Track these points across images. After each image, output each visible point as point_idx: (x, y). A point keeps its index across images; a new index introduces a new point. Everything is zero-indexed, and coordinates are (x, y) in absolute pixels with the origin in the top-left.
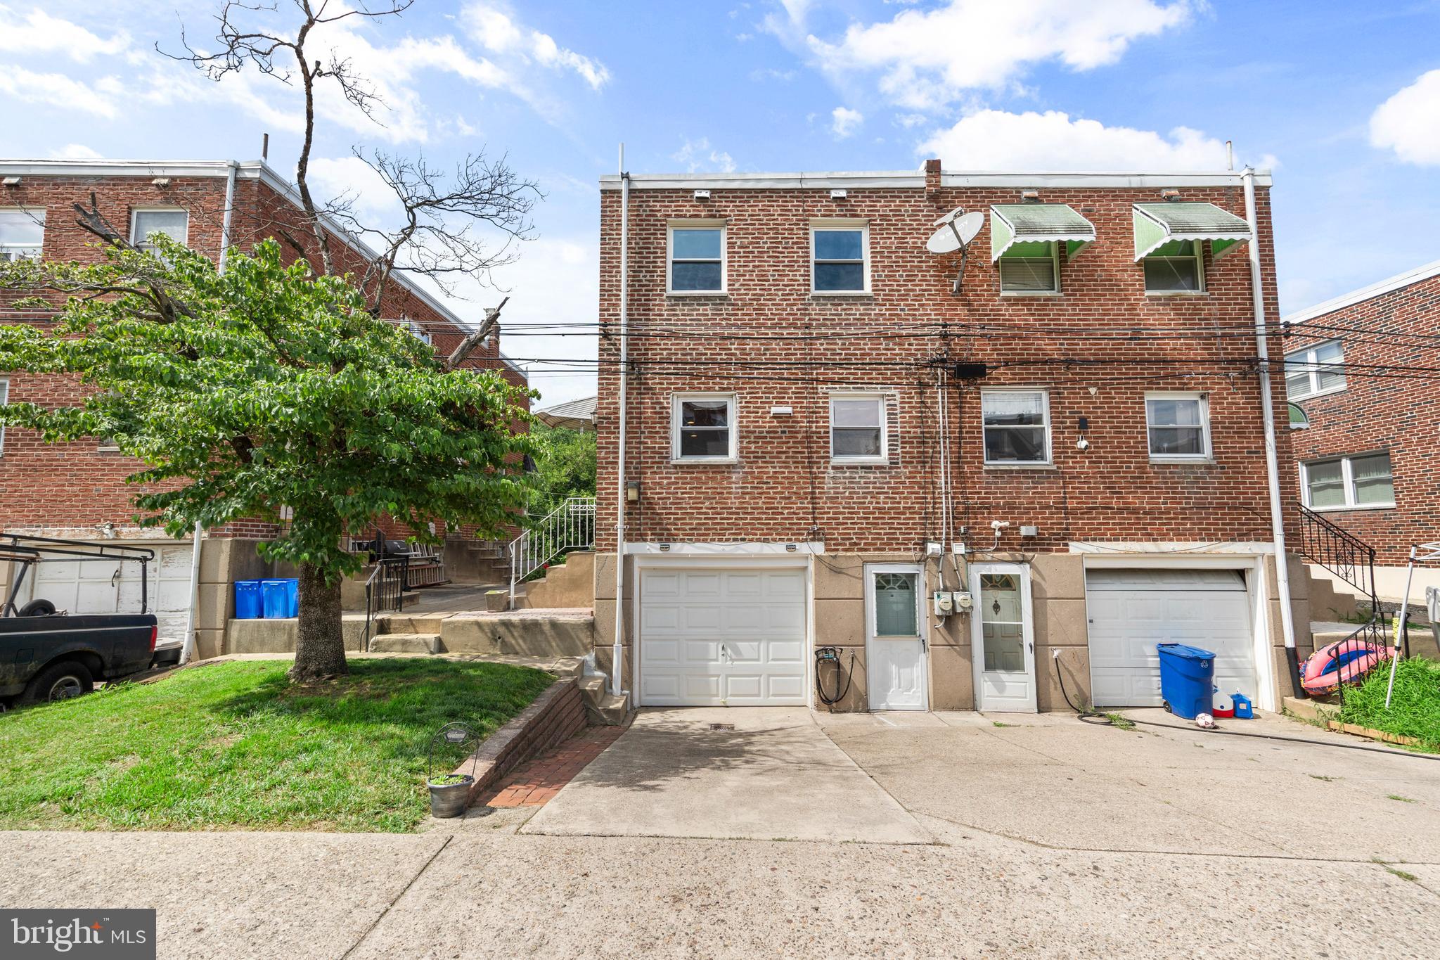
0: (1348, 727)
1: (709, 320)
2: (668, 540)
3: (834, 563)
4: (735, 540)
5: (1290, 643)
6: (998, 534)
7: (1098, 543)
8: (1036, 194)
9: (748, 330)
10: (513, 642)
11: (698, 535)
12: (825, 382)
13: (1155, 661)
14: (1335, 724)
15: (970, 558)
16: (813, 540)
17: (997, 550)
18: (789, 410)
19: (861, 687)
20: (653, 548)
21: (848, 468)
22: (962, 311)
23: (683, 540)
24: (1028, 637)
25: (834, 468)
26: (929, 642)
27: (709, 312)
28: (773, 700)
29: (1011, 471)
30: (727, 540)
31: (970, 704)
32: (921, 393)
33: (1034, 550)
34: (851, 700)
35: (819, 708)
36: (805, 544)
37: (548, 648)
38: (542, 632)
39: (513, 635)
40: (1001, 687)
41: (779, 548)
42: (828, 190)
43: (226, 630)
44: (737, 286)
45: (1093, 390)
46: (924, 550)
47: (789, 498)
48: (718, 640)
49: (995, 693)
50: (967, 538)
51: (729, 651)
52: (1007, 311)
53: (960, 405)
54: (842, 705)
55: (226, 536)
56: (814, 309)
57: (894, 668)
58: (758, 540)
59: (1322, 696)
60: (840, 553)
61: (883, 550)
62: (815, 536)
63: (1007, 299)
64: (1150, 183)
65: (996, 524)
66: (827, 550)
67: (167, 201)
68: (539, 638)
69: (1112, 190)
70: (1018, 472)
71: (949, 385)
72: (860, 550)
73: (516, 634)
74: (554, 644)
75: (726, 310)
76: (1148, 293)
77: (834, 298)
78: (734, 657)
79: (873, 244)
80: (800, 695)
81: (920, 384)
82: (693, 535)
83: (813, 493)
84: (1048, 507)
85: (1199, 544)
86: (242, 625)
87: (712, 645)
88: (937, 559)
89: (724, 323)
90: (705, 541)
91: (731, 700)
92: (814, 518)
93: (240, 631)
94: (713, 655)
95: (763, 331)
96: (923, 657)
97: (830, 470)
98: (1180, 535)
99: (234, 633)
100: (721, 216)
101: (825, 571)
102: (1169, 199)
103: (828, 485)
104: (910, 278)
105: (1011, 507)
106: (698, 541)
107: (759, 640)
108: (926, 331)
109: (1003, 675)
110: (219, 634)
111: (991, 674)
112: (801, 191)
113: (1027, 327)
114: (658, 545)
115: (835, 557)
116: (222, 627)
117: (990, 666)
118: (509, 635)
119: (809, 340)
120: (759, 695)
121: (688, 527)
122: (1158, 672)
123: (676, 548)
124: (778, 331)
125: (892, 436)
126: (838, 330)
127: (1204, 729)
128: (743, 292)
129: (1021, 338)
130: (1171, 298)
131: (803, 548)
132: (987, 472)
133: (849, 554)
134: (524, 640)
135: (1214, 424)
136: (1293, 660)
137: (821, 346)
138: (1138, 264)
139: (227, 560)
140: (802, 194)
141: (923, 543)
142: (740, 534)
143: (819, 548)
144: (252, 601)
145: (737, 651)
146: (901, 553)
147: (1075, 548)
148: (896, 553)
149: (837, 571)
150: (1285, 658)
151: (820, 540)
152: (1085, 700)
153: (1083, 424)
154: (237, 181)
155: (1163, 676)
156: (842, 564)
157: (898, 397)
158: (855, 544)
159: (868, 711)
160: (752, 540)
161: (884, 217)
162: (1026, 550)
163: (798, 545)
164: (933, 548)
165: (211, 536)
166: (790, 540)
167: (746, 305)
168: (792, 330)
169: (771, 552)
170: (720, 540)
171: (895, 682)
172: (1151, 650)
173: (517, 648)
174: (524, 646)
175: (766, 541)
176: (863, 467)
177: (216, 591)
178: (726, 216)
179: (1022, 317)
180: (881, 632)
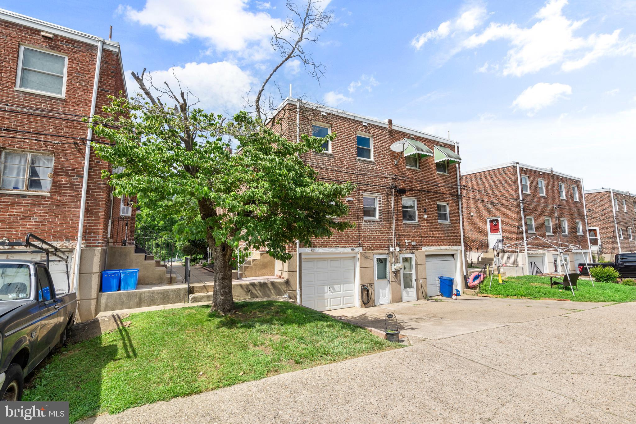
0: (483, 295)
1: (327, 162)
2: (314, 247)
3: (365, 254)
4: (336, 247)
5: (465, 274)
6: (407, 244)
7: (428, 247)
8: (414, 137)
9: (339, 168)
10: (256, 292)
11: (324, 245)
12: (362, 190)
13: (438, 282)
14: (479, 294)
15: (400, 252)
16: (359, 247)
17: (406, 249)
18: (352, 199)
19: (373, 298)
20: (308, 250)
21: (369, 221)
22: (397, 171)
23: (319, 247)
24: (414, 277)
25: (365, 221)
26: (390, 281)
27: (327, 160)
28: (345, 306)
29: (409, 224)
30: (333, 247)
31: (400, 300)
32: (388, 197)
33: (414, 249)
34: (371, 303)
35: (361, 306)
36: (357, 248)
37: (270, 294)
38: (268, 287)
39: (255, 289)
40: (408, 293)
41: (349, 250)
42: (362, 122)
43: (98, 299)
44: (335, 151)
45: (427, 200)
46: (389, 250)
47: (352, 231)
48: (327, 285)
49: (407, 296)
50: (399, 246)
51: (331, 289)
52: (407, 173)
53: (397, 201)
54: (369, 305)
55: (98, 246)
56: (359, 164)
57: (381, 290)
58: (343, 247)
59: (474, 288)
60: (367, 251)
61: (378, 250)
62: (360, 245)
63: (407, 169)
64: (438, 140)
65: (406, 241)
66: (363, 250)
67: (53, 48)
68: (267, 289)
69: (430, 140)
70: (411, 224)
71: (395, 195)
72: (372, 250)
73: (257, 289)
74: (272, 292)
75: (332, 160)
76: (437, 172)
77: (364, 161)
78: (333, 291)
79: (374, 144)
80: (353, 303)
81: (387, 194)
82: (322, 245)
83: (359, 230)
84: (417, 236)
85: (448, 247)
86: (109, 295)
87: (326, 287)
88: (392, 253)
89: (331, 164)
90: (326, 247)
91: (332, 308)
92: (359, 239)
93: (107, 299)
94: (326, 291)
95: (344, 169)
96: (389, 285)
97: (364, 222)
98: (445, 244)
99: (103, 300)
100: (330, 124)
101: (363, 257)
102: (441, 146)
103: (363, 227)
104: (384, 158)
105: (409, 236)
106: (324, 247)
107: (340, 284)
108: (388, 176)
109: (408, 290)
110: (93, 302)
111: (405, 290)
112: (354, 120)
113: (412, 178)
114: (310, 249)
115: (365, 253)
116: (95, 297)
117: (405, 287)
118: (254, 289)
119: (357, 175)
120: (340, 305)
121: (320, 242)
122: (439, 285)
123: (317, 250)
124: (348, 170)
125: (380, 211)
126: (365, 172)
127: (455, 300)
128: (337, 154)
129: (411, 182)
130: (442, 175)
131: (357, 250)
132: (404, 224)
133: (369, 251)
134: (260, 291)
135: (450, 212)
136: (466, 278)
137: (361, 177)
138: (435, 163)
139: (99, 260)
140: (355, 122)
141: (389, 247)
142: (337, 245)
143: (361, 249)
144: (114, 282)
145: (334, 289)
146: (383, 251)
147: (424, 248)
148: (382, 251)
149: (366, 258)
150: (464, 278)
151: (361, 247)
152: (426, 294)
153: (425, 210)
154: (103, 50)
155: (441, 286)
156: (368, 255)
157: (382, 197)
158: (371, 248)
159: (375, 306)
160: (341, 247)
161: (377, 135)
162: (413, 249)
163: (355, 248)
164: (392, 249)
165: (87, 246)
166: (352, 247)
167: (338, 159)
168: (352, 171)
169: (347, 251)
170: (331, 247)
171: (381, 295)
172: (437, 279)
173: (258, 295)
174: (260, 294)
175: (345, 247)
176: (373, 221)
177: (91, 278)
178: (332, 124)
179: (411, 175)
180: (379, 278)
